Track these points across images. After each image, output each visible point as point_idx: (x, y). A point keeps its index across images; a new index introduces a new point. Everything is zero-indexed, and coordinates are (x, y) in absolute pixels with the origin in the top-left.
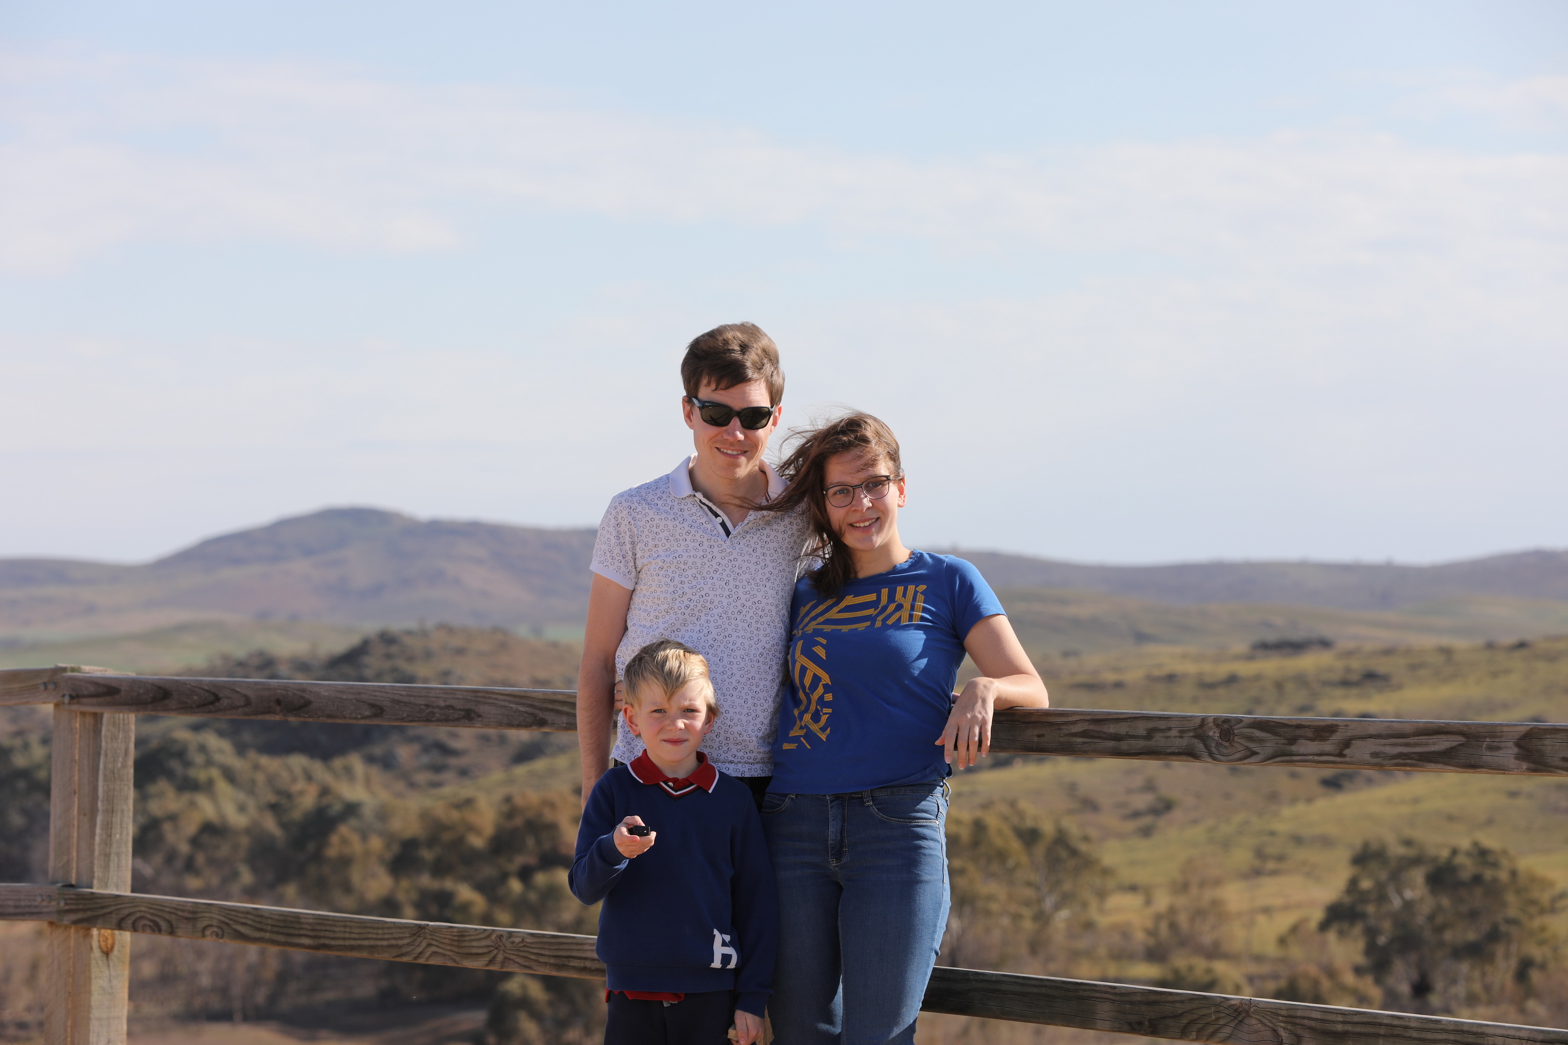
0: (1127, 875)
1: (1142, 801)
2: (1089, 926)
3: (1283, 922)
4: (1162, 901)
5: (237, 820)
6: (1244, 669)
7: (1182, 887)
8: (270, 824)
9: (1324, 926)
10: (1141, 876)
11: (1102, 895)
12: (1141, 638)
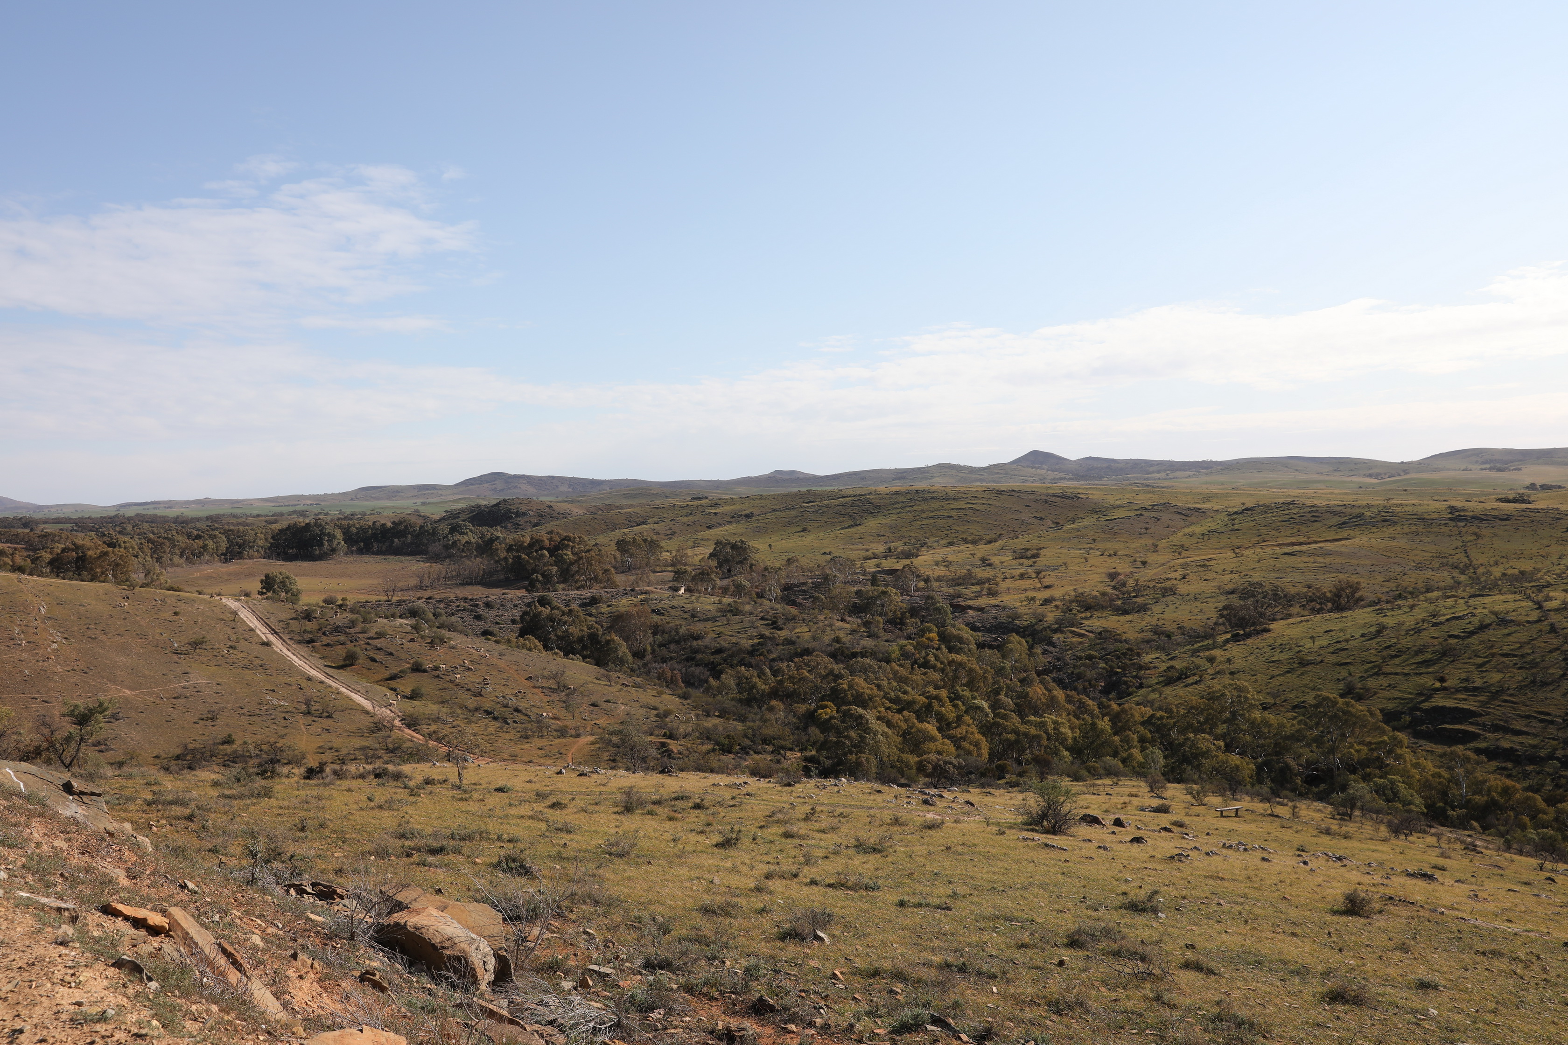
0: (666, 548)
1: (669, 532)
2: (659, 559)
3: (700, 557)
4: (674, 554)
5: (473, 541)
6: (689, 503)
7: (678, 551)
8: (480, 541)
9: (709, 558)
10: (669, 548)
11: (661, 553)
12: (667, 497)
